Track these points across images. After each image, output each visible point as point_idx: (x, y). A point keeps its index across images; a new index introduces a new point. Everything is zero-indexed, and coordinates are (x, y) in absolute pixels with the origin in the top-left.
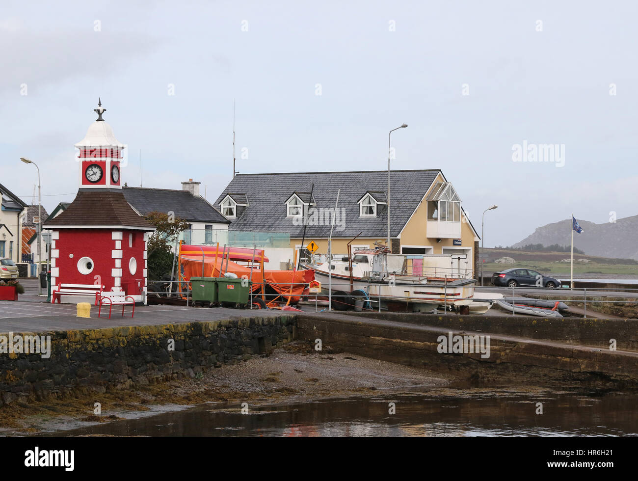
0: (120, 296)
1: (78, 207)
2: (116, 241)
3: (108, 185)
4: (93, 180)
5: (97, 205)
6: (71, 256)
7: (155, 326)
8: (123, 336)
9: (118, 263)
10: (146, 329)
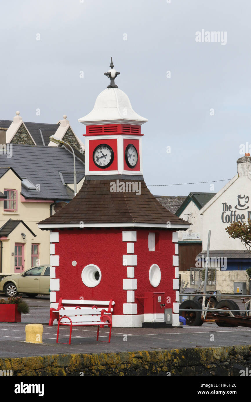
0: (93, 315)
1: (84, 200)
2: (128, 243)
3: (121, 170)
4: (103, 165)
5: (106, 196)
6: (74, 263)
7: (117, 354)
8: (61, 367)
9: (131, 272)
10: (100, 357)
